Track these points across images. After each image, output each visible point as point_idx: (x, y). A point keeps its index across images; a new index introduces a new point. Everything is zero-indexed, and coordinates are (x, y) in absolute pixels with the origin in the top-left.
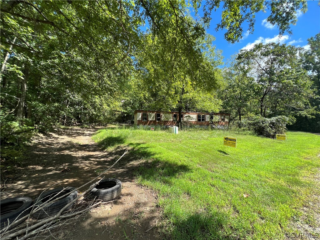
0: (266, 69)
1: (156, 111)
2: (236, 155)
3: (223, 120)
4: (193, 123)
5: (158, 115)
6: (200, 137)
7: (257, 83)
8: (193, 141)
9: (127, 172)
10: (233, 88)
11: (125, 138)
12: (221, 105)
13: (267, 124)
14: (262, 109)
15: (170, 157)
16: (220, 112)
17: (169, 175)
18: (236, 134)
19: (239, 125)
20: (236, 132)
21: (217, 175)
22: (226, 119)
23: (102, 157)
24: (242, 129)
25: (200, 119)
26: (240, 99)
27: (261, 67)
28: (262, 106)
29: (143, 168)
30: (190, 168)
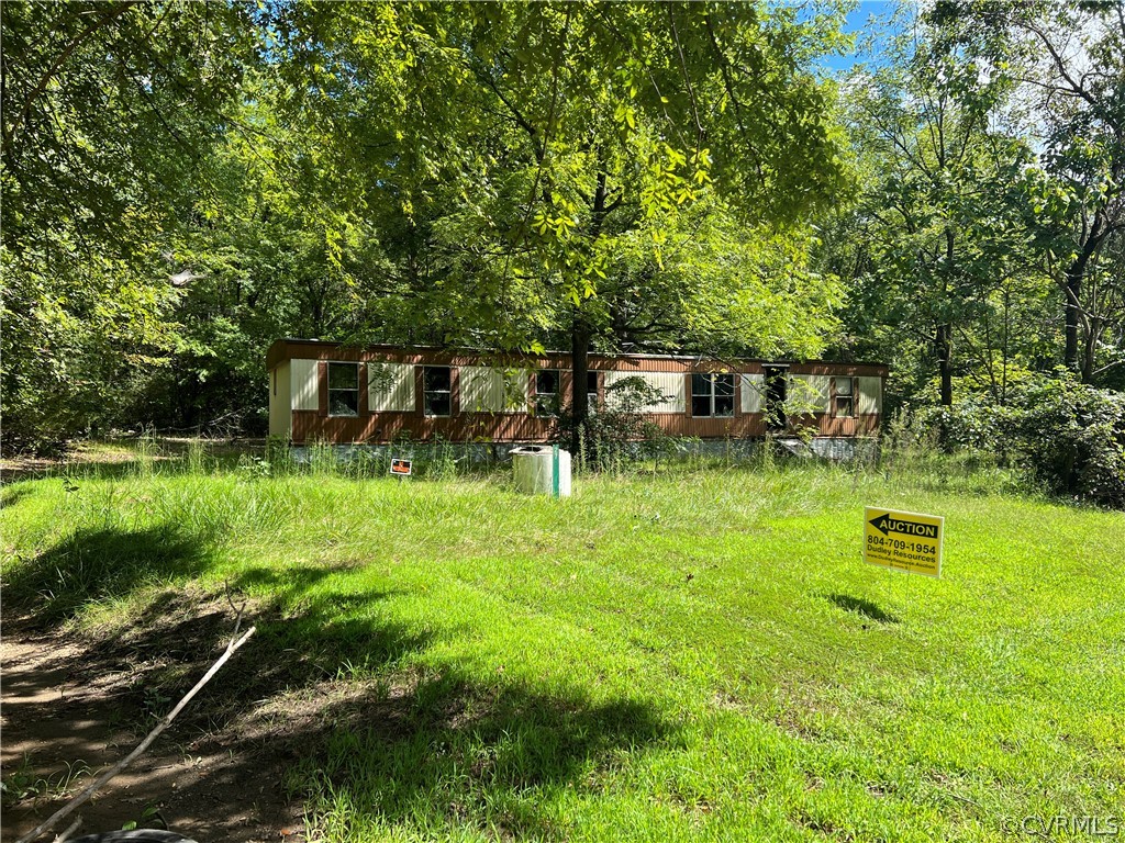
0: (1097, 88)
1: (422, 351)
2: (937, 620)
3: (848, 403)
4: (664, 423)
5: (436, 379)
6: (714, 512)
7: (1047, 175)
8: (673, 542)
9: (241, 774)
10: (908, 202)
11: (211, 537)
12: (837, 312)
13: (1106, 426)
14: (1070, 334)
15: (532, 655)
16: (829, 353)
17: (537, 779)
18: (929, 488)
19: (945, 431)
20: (925, 480)
21: (840, 752)
22: (862, 396)
23: (46, 677)
24: (963, 456)
25: (708, 399)
26: (948, 271)
27: (1068, 78)
28: (1072, 316)
29: (353, 739)
30: (668, 716)
